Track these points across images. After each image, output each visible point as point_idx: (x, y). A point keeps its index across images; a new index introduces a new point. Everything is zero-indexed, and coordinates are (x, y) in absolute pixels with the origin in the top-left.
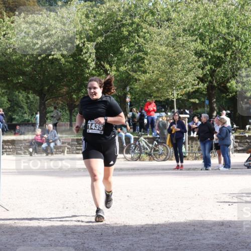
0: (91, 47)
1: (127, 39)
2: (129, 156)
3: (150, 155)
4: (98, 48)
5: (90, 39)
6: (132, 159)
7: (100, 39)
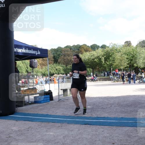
0: (103, 58)
1: (111, 56)
4: (105, 58)
5: (103, 56)
7: (105, 56)
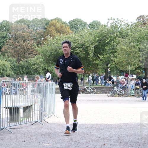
0: (92, 47)
2: (109, 95)
3: (118, 94)
4: (95, 47)
6: (111, 96)
7: (96, 44)
